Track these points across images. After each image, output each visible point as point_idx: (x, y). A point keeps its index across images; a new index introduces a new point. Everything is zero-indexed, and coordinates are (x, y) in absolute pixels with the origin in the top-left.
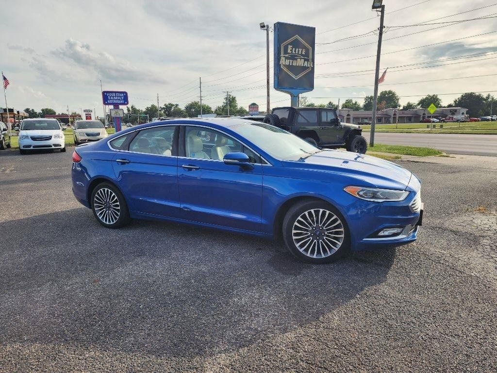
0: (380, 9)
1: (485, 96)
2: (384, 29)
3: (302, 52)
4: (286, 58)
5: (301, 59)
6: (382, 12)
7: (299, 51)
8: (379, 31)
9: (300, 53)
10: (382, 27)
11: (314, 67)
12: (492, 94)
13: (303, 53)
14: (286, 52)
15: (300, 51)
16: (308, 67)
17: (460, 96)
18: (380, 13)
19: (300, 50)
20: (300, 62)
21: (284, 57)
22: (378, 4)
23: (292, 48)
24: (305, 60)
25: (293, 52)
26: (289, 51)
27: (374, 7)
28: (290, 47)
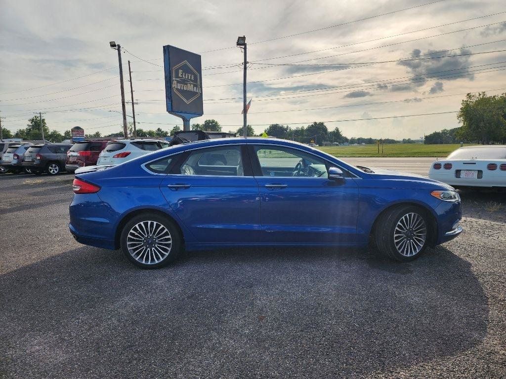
0: (243, 47)
1: (285, 126)
2: (247, 65)
3: (191, 77)
4: (178, 82)
5: (190, 84)
6: (245, 49)
7: (188, 75)
8: (243, 66)
9: (189, 78)
10: (246, 63)
11: (202, 93)
12: (289, 126)
13: (192, 79)
14: (177, 76)
15: (189, 77)
16: (197, 93)
17: (268, 127)
18: (243, 50)
19: (190, 75)
20: (190, 87)
21: (176, 80)
22: (241, 42)
23: (183, 72)
24: (195, 86)
25: (184, 77)
26: (180, 75)
27: (238, 44)
28: (180, 71)
